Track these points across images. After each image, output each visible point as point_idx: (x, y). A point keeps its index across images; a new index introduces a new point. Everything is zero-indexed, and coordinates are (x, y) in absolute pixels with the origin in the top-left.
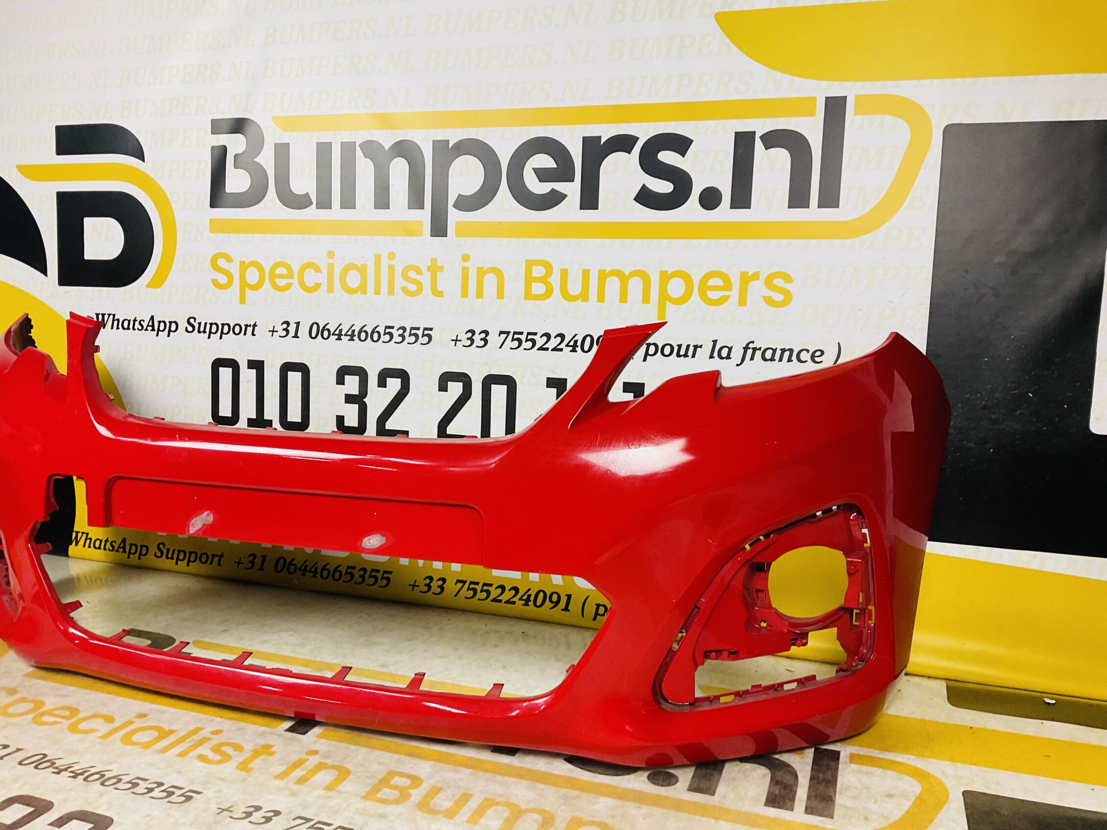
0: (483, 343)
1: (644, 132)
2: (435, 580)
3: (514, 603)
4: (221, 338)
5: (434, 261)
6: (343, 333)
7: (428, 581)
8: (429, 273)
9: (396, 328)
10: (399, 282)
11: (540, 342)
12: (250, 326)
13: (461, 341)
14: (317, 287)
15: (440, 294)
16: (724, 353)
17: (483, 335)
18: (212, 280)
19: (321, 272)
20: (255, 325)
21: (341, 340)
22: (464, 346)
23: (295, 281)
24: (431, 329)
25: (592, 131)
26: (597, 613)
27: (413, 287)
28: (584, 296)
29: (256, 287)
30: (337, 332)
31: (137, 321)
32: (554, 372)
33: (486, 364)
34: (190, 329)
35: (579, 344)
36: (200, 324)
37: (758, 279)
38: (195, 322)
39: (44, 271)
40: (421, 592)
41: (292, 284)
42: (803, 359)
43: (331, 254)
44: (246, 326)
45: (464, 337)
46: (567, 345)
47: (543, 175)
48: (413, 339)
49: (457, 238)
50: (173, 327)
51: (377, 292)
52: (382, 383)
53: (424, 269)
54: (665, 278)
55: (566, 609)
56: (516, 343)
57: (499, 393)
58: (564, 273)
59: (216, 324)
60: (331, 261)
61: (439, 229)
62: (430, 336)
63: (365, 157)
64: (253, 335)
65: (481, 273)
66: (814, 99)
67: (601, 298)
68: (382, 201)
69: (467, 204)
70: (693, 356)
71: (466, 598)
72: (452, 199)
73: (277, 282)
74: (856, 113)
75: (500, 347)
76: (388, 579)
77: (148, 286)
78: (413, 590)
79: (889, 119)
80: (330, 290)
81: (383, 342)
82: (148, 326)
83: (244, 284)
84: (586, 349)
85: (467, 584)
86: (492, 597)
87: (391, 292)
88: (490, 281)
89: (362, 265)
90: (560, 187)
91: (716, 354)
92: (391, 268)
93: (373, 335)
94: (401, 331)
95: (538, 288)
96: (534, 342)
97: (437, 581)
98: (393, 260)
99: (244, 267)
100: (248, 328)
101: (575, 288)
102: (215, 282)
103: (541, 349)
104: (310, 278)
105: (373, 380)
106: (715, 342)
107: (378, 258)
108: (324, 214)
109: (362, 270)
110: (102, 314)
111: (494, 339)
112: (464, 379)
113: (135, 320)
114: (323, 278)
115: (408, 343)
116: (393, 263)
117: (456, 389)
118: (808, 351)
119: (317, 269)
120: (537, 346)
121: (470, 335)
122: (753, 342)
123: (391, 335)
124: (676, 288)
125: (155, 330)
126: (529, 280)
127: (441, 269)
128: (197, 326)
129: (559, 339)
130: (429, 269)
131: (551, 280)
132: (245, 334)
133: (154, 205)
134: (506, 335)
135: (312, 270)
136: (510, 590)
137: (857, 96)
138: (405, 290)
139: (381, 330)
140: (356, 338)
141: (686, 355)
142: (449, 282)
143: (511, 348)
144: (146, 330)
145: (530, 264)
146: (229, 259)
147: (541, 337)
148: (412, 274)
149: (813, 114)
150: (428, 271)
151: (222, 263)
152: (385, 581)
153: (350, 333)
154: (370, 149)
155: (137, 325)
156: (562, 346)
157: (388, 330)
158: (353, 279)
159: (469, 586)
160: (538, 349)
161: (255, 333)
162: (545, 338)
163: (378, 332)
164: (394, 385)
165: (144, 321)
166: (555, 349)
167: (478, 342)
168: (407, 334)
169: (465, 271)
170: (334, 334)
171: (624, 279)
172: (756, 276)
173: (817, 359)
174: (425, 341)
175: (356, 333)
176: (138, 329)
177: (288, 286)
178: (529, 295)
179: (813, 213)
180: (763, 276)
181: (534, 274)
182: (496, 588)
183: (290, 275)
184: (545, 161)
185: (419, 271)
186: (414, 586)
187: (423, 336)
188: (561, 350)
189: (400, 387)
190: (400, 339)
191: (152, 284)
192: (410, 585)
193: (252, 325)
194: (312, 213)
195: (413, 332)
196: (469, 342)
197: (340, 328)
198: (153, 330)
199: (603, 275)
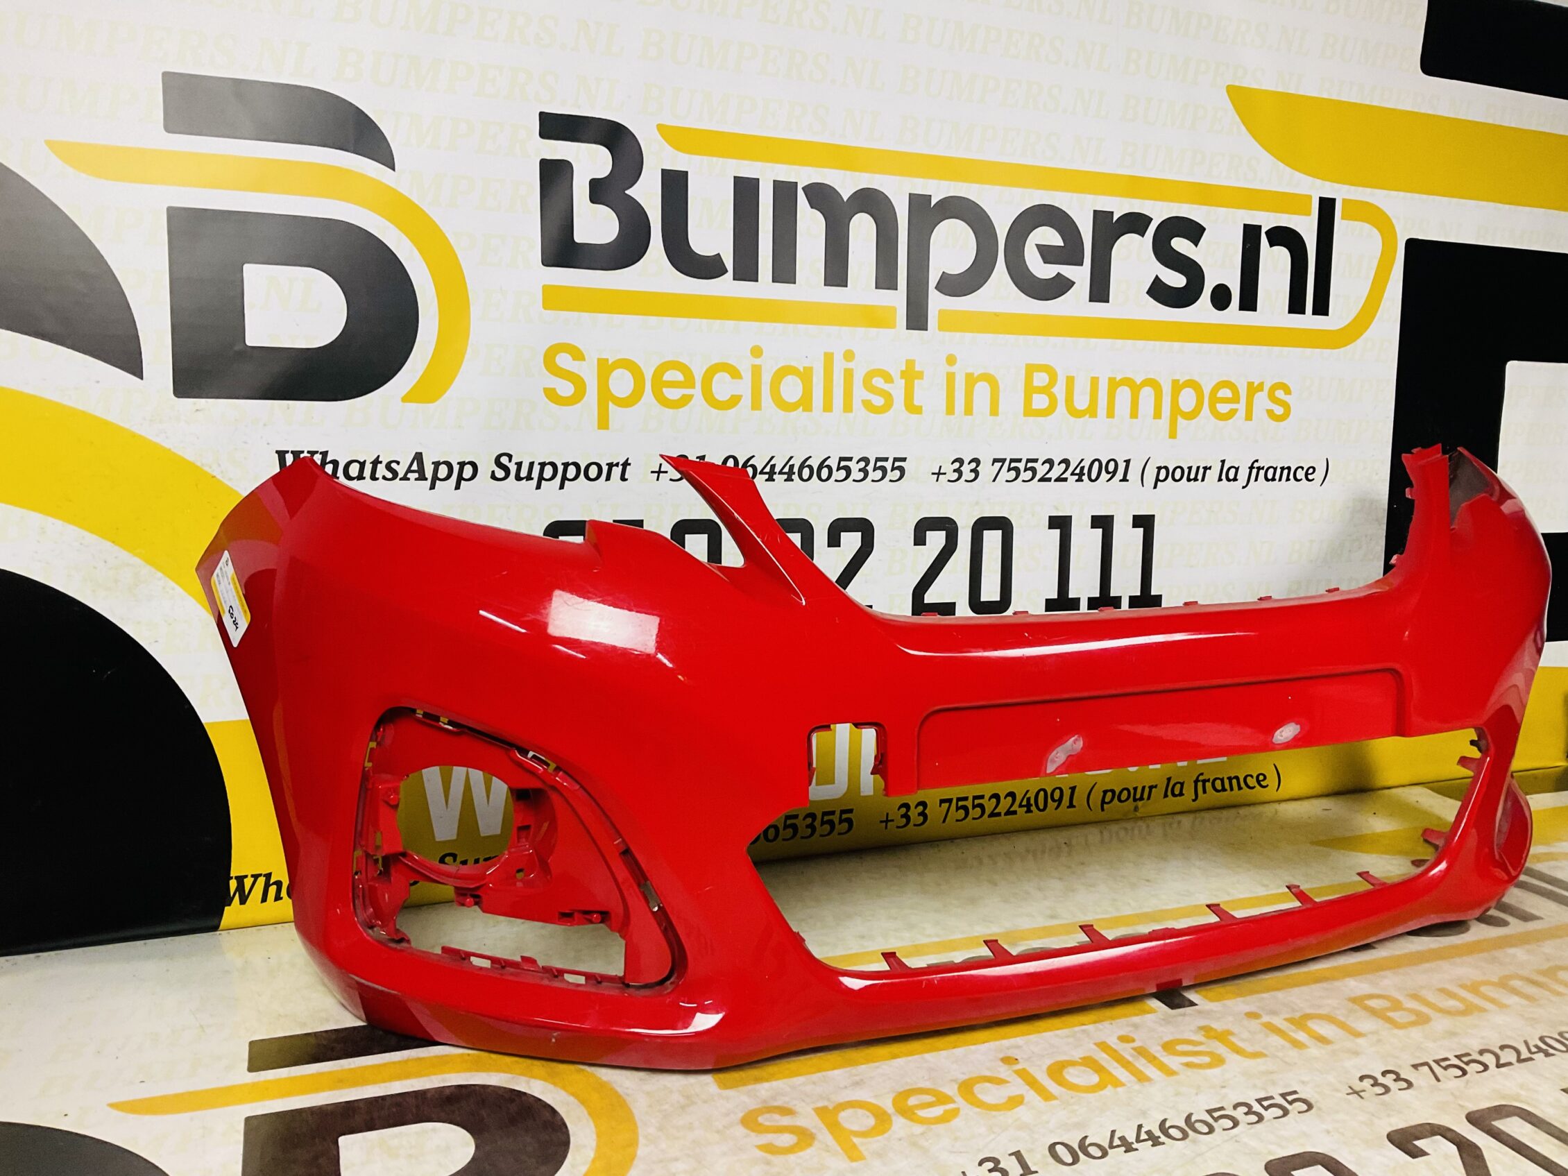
0: (973, 475)
1: (1159, 213)
2: (912, 807)
3: (1015, 813)
4: (562, 487)
5: (910, 363)
6: (777, 470)
7: (903, 810)
8: (903, 381)
9: (855, 460)
10: (860, 393)
11: (1042, 470)
12: (617, 465)
13: (945, 474)
14: (735, 400)
15: (917, 410)
16: (1232, 474)
17: (973, 465)
18: (545, 390)
19: (741, 377)
20: (626, 464)
21: (774, 480)
22: (949, 481)
23: (697, 392)
24: (904, 460)
25: (1105, 204)
26: (1103, 802)
27: (879, 401)
28: (1092, 411)
29: (628, 402)
30: (767, 469)
31: (381, 462)
32: (1057, 509)
33: (977, 503)
34: (500, 473)
35: (1086, 471)
36: (519, 465)
37: (1262, 390)
38: (510, 461)
39: (135, 368)
40: (898, 827)
41: (692, 396)
42: (1299, 478)
43: (757, 352)
44: (611, 466)
45: (949, 468)
46: (1073, 474)
47: (1048, 254)
48: (879, 474)
49: (942, 333)
50: (468, 472)
51: (828, 407)
52: (834, 541)
53: (896, 375)
54: (1177, 387)
55: (1071, 806)
56: (1013, 474)
57: (993, 539)
58: (1070, 381)
59: (553, 465)
60: (757, 361)
61: (917, 319)
62: (902, 470)
63: (812, 207)
64: (623, 478)
65: (971, 380)
66: (1310, 197)
67: (1111, 414)
68: (836, 273)
69: (956, 286)
70: (1203, 480)
71: (957, 821)
72: (933, 279)
73: (666, 395)
74: (1343, 218)
75: (994, 480)
76: (850, 821)
77: (406, 399)
78: (886, 827)
79: (1367, 227)
80: (756, 405)
81: (836, 481)
82: (409, 471)
83: (605, 396)
84: (1093, 477)
85: (954, 801)
86: (988, 812)
87: (848, 408)
88: (982, 390)
89: (804, 368)
90: (1068, 271)
91: (1224, 477)
92: (849, 374)
93: (821, 471)
94: (862, 464)
95: (1040, 401)
96: (1034, 470)
97: (916, 807)
98: (850, 361)
99: (605, 369)
100: (614, 468)
101: (1081, 402)
102: (551, 394)
103: (1042, 480)
104: (723, 387)
105: (821, 538)
106: (1223, 462)
107: (829, 358)
108: (745, 289)
109: (806, 376)
110: (292, 452)
111: (987, 470)
112: (947, 525)
113: (376, 462)
114: (743, 388)
115: (873, 481)
116: (851, 365)
117: (937, 540)
118: (1302, 468)
119: (735, 374)
120: (1038, 476)
121: (957, 465)
122: (1257, 461)
123: (848, 471)
124: (1187, 400)
125: (426, 479)
126: (1030, 390)
127: (920, 375)
128: (513, 468)
129: (1063, 466)
130: (903, 374)
131: (1055, 390)
132: (608, 478)
133: (416, 251)
134: (1001, 464)
135: (727, 376)
136: (1005, 798)
137: (1344, 200)
138: (867, 405)
139: (833, 463)
140: (795, 477)
141: (1196, 479)
142: (930, 394)
143: (1007, 481)
144: (405, 478)
145: (1031, 369)
146: (578, 355)
147: (1043, 464)
148: (878, 382)
149: (1308, 213)
150: (902, 378)
151: (564, 361)
152: (845, 825)
153: (786, 470)
154: (820, 196)
155: (381, 470)
156: (1067, 475)
157: (843, 464)
158: (791, 389)
159: (957, 804)
160: (1039, 481)
161: (626, 477)
162: (1047, 466)
163: (829, 467)
164: (851, 541)
165: (398, 463)
166: (1059, 480)
167: (968, 475)
168: (870, 468)
169: (951, 378)
170: (762, 473)
171: (1135, 389)
172: (1260, 387)
173: (1310, 477)
174: (896, 476)
175: (796, 470)
176: (384, 478)
177: (686, 400)
178: (1029, 411)
179: (1308, 320)
180: (1267, 387)
181: (1036, 383)
182: (989, 800)
183: (689, 382)
184: (1049, 236)
185: (888, 378)
186: (887, 821)
187: (893, 469)
188: (1065, 480)
189: (860, 545)
190: (861, 475)
191: (413, 396)
192: (882, 822)
193: (621, 463)
194: (725, 285)
195: (879, 464)
196: (956, 475)
197: (772, 463)
198: (422, 477)
199: (1114, 384)
